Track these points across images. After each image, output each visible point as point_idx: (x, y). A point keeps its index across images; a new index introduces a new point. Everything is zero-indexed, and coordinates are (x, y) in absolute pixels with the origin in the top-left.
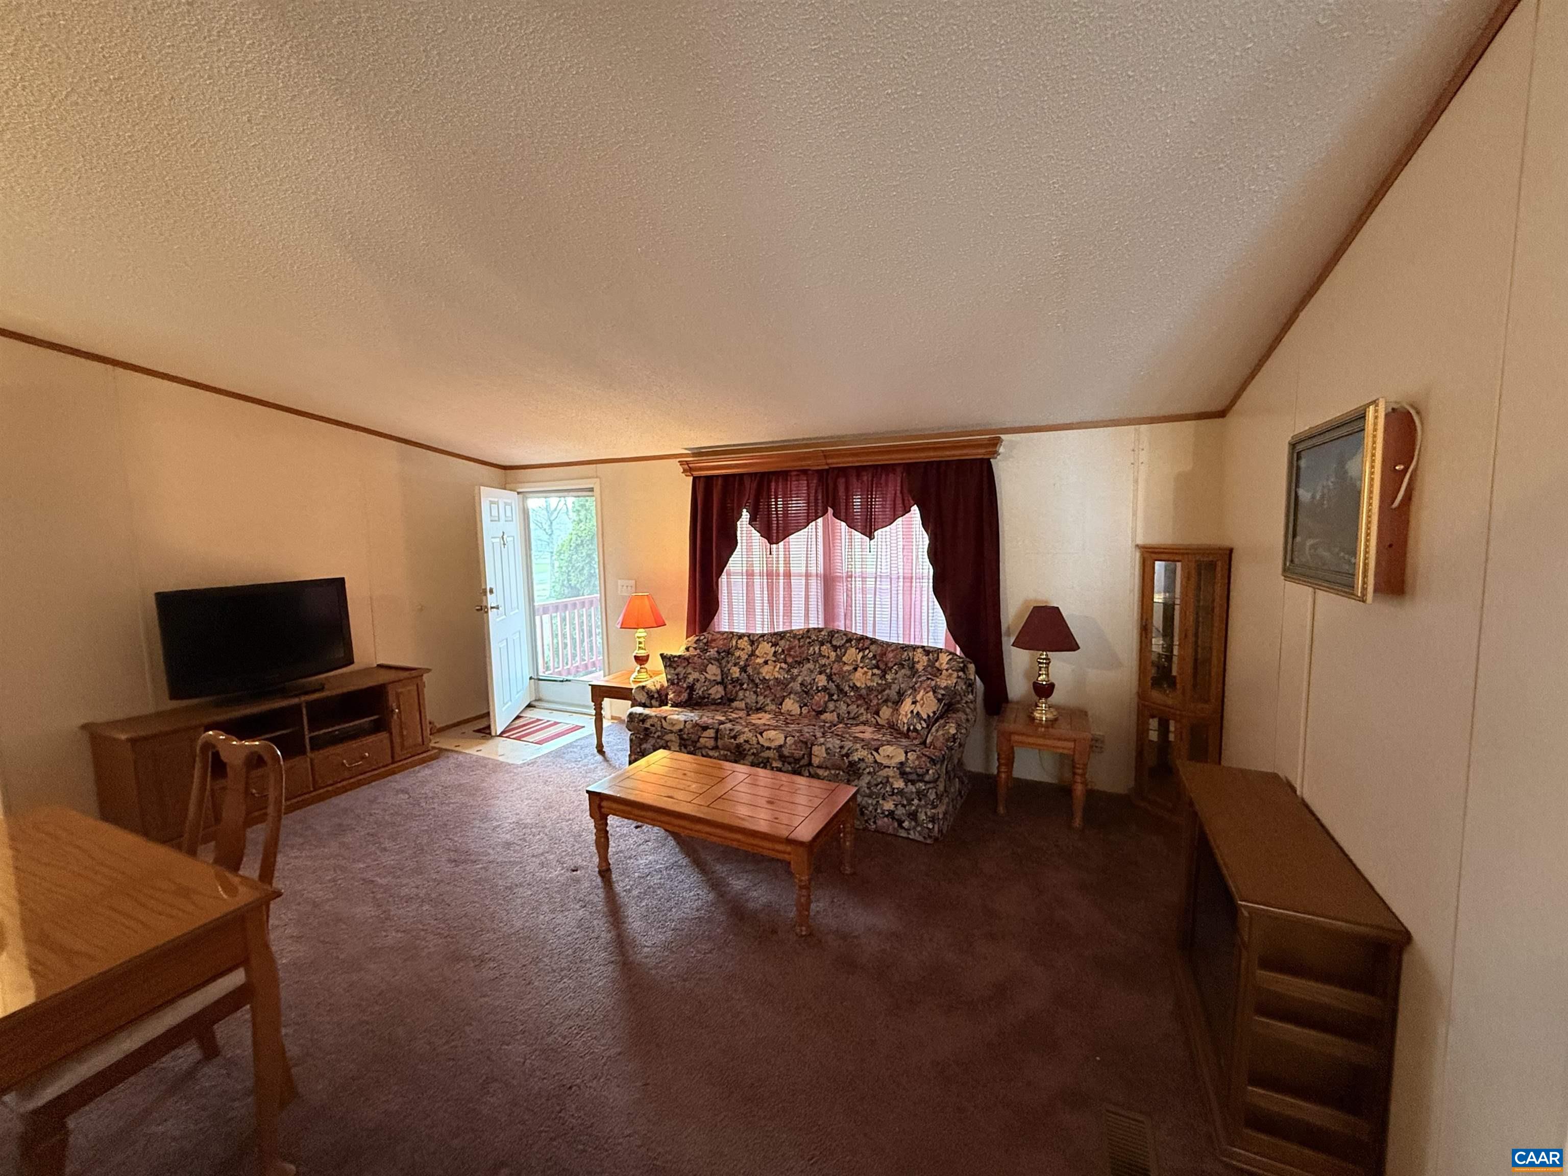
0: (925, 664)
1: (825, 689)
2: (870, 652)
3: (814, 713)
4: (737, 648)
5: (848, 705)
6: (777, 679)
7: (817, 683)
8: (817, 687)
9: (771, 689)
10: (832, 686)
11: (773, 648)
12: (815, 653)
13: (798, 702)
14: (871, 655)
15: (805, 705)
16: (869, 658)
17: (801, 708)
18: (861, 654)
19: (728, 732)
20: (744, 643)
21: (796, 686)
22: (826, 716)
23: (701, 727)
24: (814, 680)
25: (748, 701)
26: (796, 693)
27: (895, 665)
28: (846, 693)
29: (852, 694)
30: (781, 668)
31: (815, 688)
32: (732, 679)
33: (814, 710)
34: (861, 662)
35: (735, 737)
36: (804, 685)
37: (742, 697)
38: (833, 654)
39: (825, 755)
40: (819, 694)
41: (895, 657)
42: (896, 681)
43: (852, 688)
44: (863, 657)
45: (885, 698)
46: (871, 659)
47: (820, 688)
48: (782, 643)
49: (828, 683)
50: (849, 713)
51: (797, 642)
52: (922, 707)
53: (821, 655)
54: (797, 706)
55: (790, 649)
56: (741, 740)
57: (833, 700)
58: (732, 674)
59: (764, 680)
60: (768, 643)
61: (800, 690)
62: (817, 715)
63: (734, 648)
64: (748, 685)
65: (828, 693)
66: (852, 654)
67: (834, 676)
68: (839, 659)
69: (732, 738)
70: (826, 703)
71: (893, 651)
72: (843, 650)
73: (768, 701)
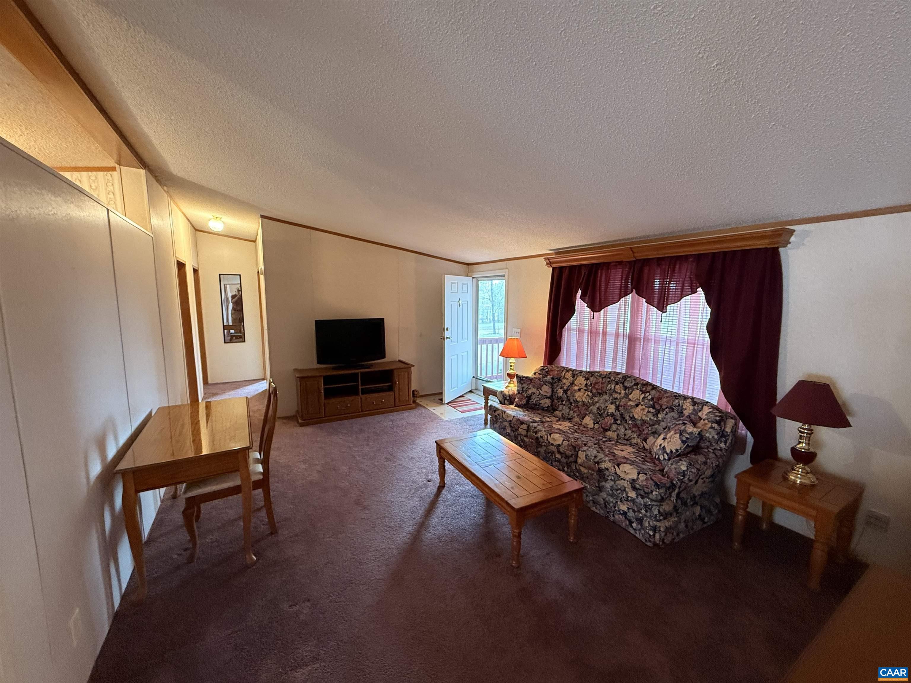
0: (690, 412)
1: (612, 415)
2: (650, 395)
3: (602, 429)
4: (564, 377)
5: (626, 430)
6: (583, 402)
7: (608, 410)
8: (608, 413)
9: (578, 408)
10: (617, 413)
11: (586, 381)
12: (611, 389)
13: (593, 419)
14: (650, 397)
15: (598, 423)
16: (647, 399)
17: (594, 424)
18: (643, 396)
19: (533, 429)
20: (569, 375)
21: (594, 409)
22: (609, 433)
23: (521, 422)
24: (607, 407)
25: (564, 412)
26: (593, 414)
27: (667, 408)
28: (626, 421)
29: (630, 422)
30: (588, 395)
31: (606, 413)
32: (558, 396)
33: (602, 428)
34: (642, 401)
35: (536, 433)
36: (599, 409)
37: (561, 409)
38: (623, 392)
39: (585, 459)
40: (608, 417)
41: (668, 402)
42: (665, 420)
43: (631, 418)
44: (644, 398)
45: (654, 430)
46: (649, 400)
47: (609, 414)
48: (591, 379)
49: (615, 411)
50: (625, 435)
51: (601, 379)
52: (668, 443)
53: (615, 391)
54: (592, 422)
55: (596, 383)
56: (539, 435)
57: (616, 423)
58: (558, 393)
59: (576, 401)
60: (583, 377)
61: (596, 412)
62: (604, 431)
63: (562, 378)
64: (566, 402)
65: (614, 418)
66: (636, 394)
67: (620, 408)
68: (627, 396)
69: (534, 432)
70: (611, 425)
71: (667, 397)
72: (630, 390)
73: (575, 415)
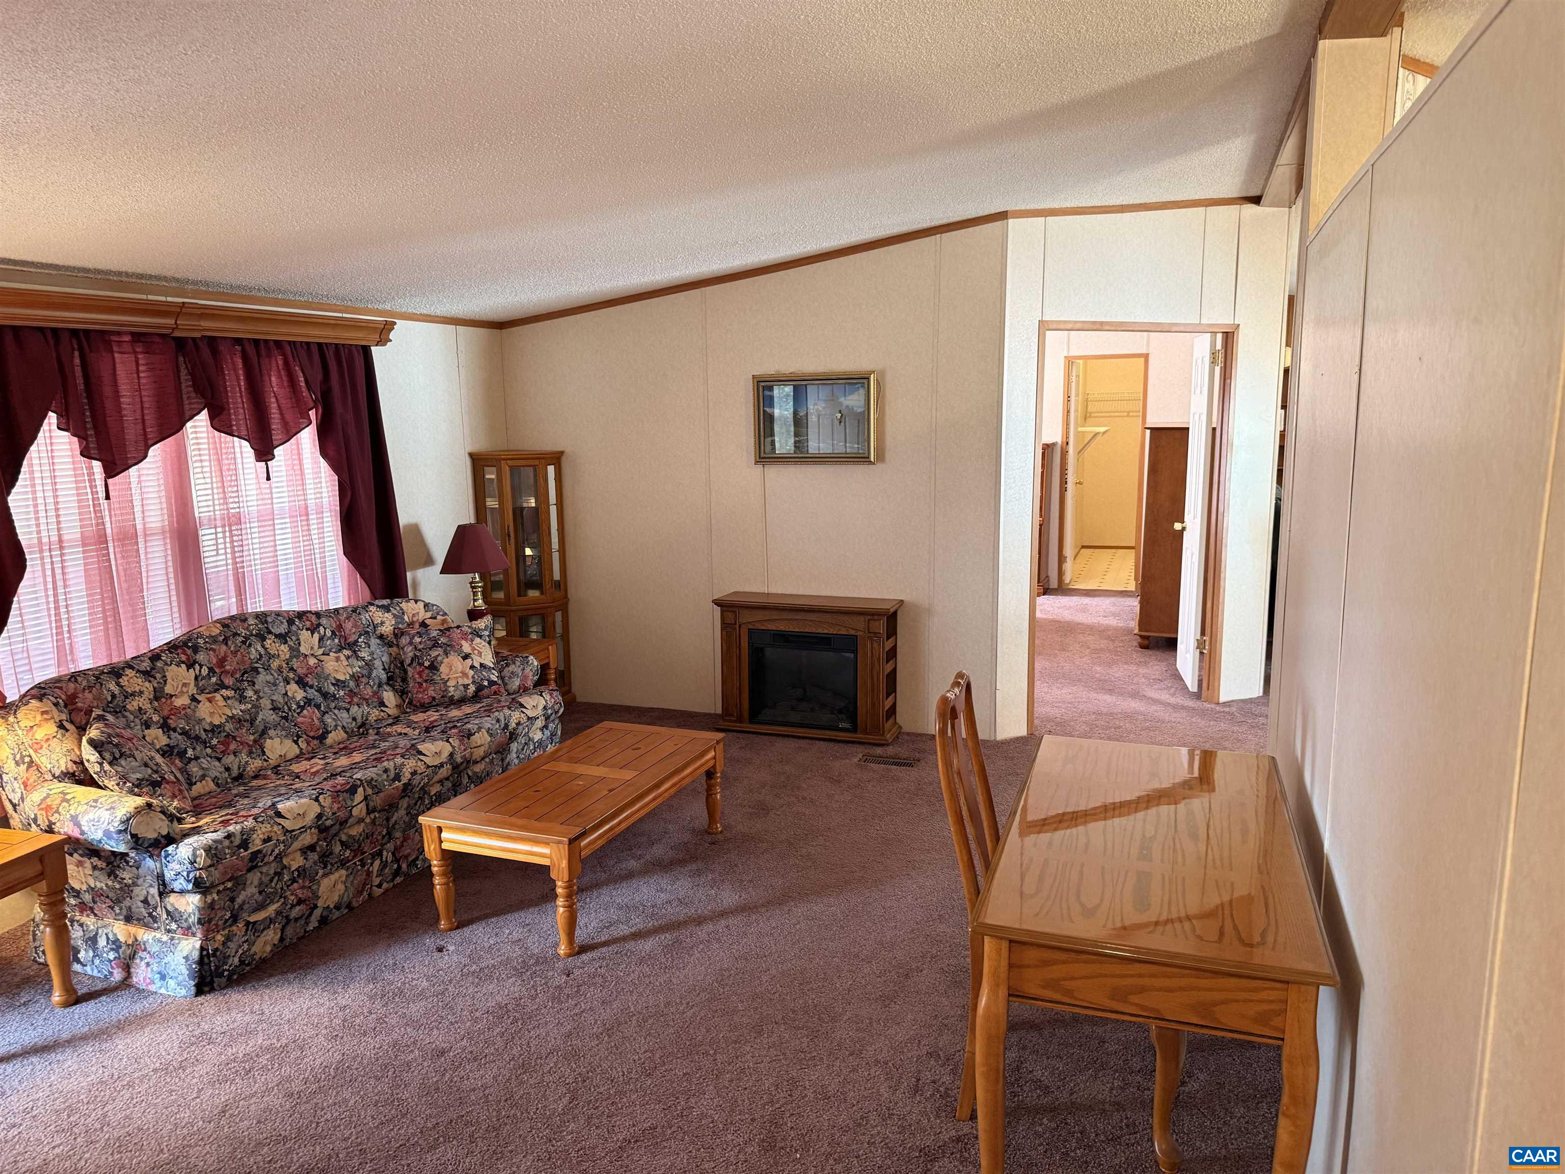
0: (393, 622)
1: (308, 702)
2: (326, 628)
3: (316, 742)
4: (127, 696)
5: (348, 710)
6: (231, 718)
7: (294, 697)
8: (298, 704)
9: (234, 738)
10: (312, 693)
11: (191, 670)
12: (261, 655)
13: (286, 736)
14: (330, 632)
15: (299, 737)
16: (329, 638)
17: (296, 742)
18: (316, 636)
19: (385, 776)
20: (132, 681)
21: (266, 715)
22: (332, 738)
23: (346, 791)
24: (286, 694)
25: (214, 773)
26: (275, 727)
27: (360, 637)
28: (334, 695)
29: (342, 693)
30: (226, 699)
31: (294, 707)
33: (313, 738)
34: (320, 647)
35: (397, 777)
36: (279, 709)
37: (201, 773)
38: (284, 648)
39: (489, 739)
40: (305, 712)
41: (355, 626)
42: (375, 656)
43: (338, 685)
44: (321, 639)
45: (377, 681)
47: (302, 703)
48: (201, 657)
49: (306, 691)
50: (354, 719)
51: (224, 647)
54: (289, 743)
55: (222, 662)
56: (406, 776)
57: (324, 712)
59: (215, 730)
60: (178, 665)
61: (277, 719)
62: (321, 742)
63: (120, 699)
64: (194, 749)
65: (315, 706)
66: (308, 641)
67: (307, 679)
68: (295, 652)
69: (394, 780)
70: (322, 721)
71: (348, 618)
72: (294, 638)
73: (244, 757)
